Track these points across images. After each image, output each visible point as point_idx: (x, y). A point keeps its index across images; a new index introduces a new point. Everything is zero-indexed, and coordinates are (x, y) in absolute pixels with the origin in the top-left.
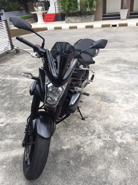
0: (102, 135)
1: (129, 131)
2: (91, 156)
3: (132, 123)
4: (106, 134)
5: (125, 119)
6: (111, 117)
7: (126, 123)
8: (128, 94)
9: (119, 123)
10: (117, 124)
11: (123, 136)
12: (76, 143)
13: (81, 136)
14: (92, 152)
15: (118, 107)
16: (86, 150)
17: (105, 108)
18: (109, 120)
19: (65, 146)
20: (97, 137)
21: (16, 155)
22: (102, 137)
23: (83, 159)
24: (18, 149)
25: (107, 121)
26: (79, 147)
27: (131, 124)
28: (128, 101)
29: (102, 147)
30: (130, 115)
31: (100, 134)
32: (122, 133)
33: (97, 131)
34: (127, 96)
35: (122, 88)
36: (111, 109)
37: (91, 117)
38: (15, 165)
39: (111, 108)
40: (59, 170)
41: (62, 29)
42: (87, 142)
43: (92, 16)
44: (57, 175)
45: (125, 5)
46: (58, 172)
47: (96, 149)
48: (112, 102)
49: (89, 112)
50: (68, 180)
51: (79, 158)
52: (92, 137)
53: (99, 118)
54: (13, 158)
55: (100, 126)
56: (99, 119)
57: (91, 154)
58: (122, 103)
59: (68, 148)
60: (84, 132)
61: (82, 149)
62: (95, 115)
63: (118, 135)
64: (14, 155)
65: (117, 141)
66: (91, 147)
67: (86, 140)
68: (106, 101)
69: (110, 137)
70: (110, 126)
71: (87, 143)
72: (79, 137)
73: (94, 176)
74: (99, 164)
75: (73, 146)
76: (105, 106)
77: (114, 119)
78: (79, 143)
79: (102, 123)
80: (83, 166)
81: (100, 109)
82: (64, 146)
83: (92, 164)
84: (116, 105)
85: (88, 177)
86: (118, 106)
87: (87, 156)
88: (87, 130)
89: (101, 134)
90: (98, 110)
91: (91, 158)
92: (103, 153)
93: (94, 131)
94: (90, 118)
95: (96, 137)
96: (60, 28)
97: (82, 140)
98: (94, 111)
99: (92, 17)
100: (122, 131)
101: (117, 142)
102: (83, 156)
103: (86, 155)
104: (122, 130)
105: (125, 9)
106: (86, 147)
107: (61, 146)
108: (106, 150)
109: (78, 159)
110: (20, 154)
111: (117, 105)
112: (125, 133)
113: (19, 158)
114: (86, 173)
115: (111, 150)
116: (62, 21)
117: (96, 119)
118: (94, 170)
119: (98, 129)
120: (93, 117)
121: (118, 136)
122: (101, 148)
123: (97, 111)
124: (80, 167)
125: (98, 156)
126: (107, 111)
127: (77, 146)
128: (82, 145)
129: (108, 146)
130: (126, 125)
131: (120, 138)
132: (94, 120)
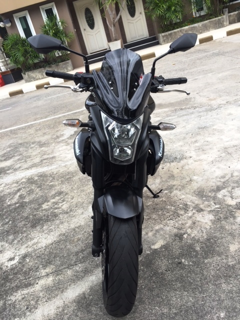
0: (202, 206)
1: (235, 185)
2: (208, 240)
3: (232, 174)
4: (206, 203)
5: (219, 173)
6: (195, 178)
7: (223, 177)
8: (196, 141)
9: (214, 180)
10: (213, 184)
11: (233, 195)
12: (170, 232)
13: (171, 219)
14: (204, 234)
15: (196, 163)
16: (193, 235)
17: (178, 170)
18: (196, 183)
19: (155, 243)
20: (197, 211)
21: (77, 295)
22: (203, 208)
23: (199, 249)
24: (75, 285)
25: (195, 186)
26: (179, 237)
27: (232, 176)
28: (203, 150)
29: (215, 221)
30: (221, 165)
31: (197, 205)
32: (229, 191)
33: (189, 203)
34: (197, 144)
35: (183, 138)
36: (188, 168)
37: (166, 189)
38: (88, 311)
39: (186, 167)
40: (172, 281)
41: (24, 92)
42: (186, 223)
43: (67, 61)
44: (176, 290)
45: (114, 36)
46: (174, 285)
47: (208, 227)
48: (181, 159)
49: (157, 185)
50: (198, 289)
51: (192, 250)
52: (190, 214)
53: (179, 185)
54: (75, 302)
55: (189, 196)
56: (180, 187)
57: (205, 237)
58: (198, 155)
59: (163, 244)
60: (172, 213)
61: (185, 236)
62: (169, 184)
63: (225, 196)
64: (74, 296)
65: (229, 204)
66: (199, 228)
67: (183, 222)
68: (173, 161)
69: (215, 203)
70: (203, 189)
71: (188, 225)
72: (168, 222)
73: (233, 263)
74: (229, 244)
75: (168, 238)
76: (176, 167)
77: (202, 179)
78: (175, 231)
79: (188, 190)
80: (206, 258)
81: (170, 174)
82: (153, 244)
83: (218, 249)
84: (190, 161)
85: (226, 268)
86: (195, 161)
87: (201, 242)
88: (173, 208)
89: (200, 205)
90: (169, 177)
91: (210, 242)
92: (222, 227)
93: (186, 205)
94: (166, 192)
95: (194, 211)
96: (21, 92)
97: (177, 225)
98: (164, 180)
99: (68, 63)
100: (226, 189)
101: (231, 206)
102: (195, 245)
103: (198, 241)
104: (224, 188)
105: (116, 40)
106: (189, 231)
107: (150, 247)
108: (223, 222)
109: (191, 252)
110: (84, 290)
111: (192, 160)
112: (233, 190)
113: (87, 296)
114: (218, 265)
115: (232, 219)
116: (16, 82)
117: (176, 189)
118: (227, 256)
119: (189, 201)
120: (170, 188)
121: (226, 198)
122: (213, 222)
123: (169, 179)
124: (204, 262)
125: (218, 234)
126: (184, 172)
127: (176, 235)
128: (182, 232)
129: (222, 216)
130: (225, 179)
131: (230, 199)
132: (174, 192)
